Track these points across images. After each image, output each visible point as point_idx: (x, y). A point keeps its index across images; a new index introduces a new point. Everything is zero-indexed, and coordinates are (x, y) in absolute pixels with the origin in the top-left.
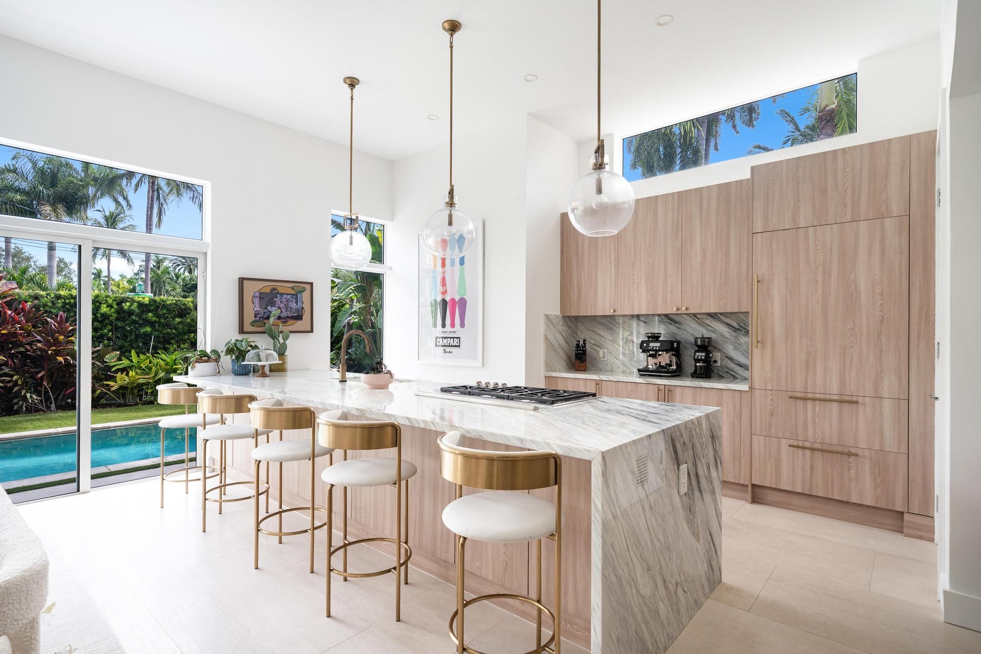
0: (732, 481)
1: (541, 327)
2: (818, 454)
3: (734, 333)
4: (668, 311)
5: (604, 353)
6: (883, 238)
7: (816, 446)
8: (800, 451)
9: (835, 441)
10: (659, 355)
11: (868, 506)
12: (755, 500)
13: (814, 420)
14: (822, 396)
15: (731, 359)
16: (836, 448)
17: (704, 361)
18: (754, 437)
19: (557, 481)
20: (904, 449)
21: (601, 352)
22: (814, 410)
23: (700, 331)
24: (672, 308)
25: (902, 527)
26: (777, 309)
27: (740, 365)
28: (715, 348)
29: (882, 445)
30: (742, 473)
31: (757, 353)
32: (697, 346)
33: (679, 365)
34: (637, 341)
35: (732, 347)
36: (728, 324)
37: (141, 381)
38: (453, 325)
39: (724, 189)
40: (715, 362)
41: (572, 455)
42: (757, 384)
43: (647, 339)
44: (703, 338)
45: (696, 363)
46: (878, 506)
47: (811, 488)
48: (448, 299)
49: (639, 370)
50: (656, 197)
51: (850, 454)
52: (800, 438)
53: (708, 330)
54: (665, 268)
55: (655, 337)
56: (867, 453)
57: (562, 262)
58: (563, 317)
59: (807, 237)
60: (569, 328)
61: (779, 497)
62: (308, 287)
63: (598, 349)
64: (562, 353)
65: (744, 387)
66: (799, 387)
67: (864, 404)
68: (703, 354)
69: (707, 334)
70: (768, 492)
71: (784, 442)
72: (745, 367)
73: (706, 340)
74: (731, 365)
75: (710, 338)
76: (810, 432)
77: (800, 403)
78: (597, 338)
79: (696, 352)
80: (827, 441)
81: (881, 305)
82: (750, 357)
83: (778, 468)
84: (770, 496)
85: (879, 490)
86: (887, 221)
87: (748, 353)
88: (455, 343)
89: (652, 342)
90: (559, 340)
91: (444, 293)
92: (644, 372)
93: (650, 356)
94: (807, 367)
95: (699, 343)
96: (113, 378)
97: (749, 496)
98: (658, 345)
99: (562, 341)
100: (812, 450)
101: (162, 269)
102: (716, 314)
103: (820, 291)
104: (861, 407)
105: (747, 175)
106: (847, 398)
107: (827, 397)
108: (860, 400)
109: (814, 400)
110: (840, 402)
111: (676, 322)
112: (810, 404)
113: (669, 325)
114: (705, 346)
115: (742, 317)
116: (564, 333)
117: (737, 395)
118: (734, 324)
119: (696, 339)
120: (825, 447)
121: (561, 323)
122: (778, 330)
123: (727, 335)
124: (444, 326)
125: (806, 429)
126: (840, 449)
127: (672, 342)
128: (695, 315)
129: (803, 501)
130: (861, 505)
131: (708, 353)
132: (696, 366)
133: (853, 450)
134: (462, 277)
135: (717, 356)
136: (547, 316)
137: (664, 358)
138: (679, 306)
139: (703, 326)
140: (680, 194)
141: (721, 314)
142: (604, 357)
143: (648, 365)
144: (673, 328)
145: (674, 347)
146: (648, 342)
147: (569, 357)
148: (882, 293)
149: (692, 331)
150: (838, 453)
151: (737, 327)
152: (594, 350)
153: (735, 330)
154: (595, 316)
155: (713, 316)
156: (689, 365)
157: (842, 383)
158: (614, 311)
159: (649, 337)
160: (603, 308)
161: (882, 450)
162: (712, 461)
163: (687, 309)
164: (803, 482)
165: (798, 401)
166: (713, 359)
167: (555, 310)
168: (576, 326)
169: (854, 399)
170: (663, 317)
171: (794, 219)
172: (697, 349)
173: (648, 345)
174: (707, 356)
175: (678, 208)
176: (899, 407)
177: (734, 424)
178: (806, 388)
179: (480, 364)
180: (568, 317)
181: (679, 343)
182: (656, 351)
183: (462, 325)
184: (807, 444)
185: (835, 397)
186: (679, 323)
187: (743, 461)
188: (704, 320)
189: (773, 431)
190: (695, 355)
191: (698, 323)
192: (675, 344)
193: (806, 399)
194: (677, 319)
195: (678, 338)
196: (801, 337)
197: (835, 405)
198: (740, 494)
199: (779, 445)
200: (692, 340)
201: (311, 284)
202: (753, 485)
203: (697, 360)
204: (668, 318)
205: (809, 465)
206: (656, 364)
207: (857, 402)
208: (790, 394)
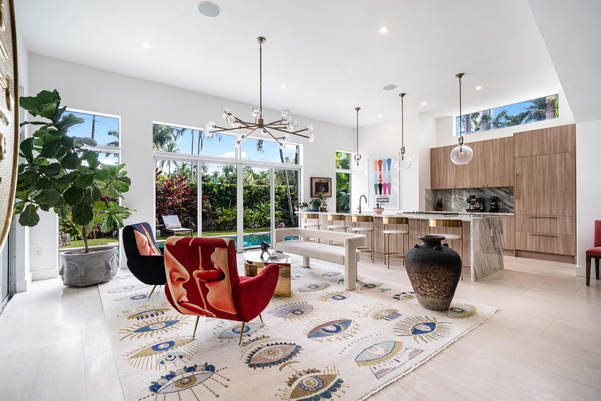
0: (507, 249)
1: (424, 194)
2: (541, 237)
3: (508, 195)
4: (479, 187)
5: (450, 204)
6: (565, 159)
7: (541, 234)
8: (535, 237)
9: (548, 232)
10: (475, 204)
11: (561, 255)
12: (517, 256)
13: (540, 225)
14: (543, 216)
15: (506, 205)
16: (548, 235)
17: (495, 206)
18: (516, 233)
19: (461, 226)
20: (574, 233)
21: (448, 204)
22: (540, 222)
23: (493, 194)
24: (481, 186)
25: (574, 261)
26: (525, 185)
27: (511, 207)
28: (500, 201)
29: (566, 233)
30: (512, 246)
31: (517, 201)
32: (492, 200)
33: (484, 208)
34: (465, 199)
35: (507, 200)
36: (505, 191)
37: (228, 220)
38: (385, 193)
39: (503, 140)
40: (500, 206)
41: (465, 221)
42: (517, 213)
43: (469, 198)
44: (494, 197)
45: (491, 206)
46: (565, 254)
47: (539, 250)
48: (382, 183)
49: (467, 210)
50: (473, 143)
51: (554, 237)
52: (535, 231)
53: (496, 194)
54: (478, 170)
55: (473, 197)
56: (560, 236)
57: (431, 168)
58: (432, 190)
59: (536, 159)
60: (434, 194)
61: (527, 254)
62: (330, 180)
63: (447, 203)
64: (432, 204)
65: (512, 214)
66: (534, 213)
67: (559, 218)
68: (495, 203)
69: (496, 195)
70: (522, 252)
71: (528, 234)
72: (512, 208)
73: (496, 198)
74: (507, 207)
75: (497, 197)
76: (539, 229)
77: (534, 220)
78: (446, 198)
79: (491, 202)
80: (545, 232)
81: (565, 183)
82: (514, 204)
83: (526, 243)
84: (523, 254)
85: (565, 249)
86: (567, 154)
87: (513, 202)
88: (386, 201)
89: (472, 198)
90: (430, 199)
91: (381, 181)
92: (468, 210)
93: (471, 204)
94: (537, 206)
95: (493, 199)
96: (218, 218)
97: (514, 254)
98: (475, 200)
99: (431, 199)
100: (539, 236)
101: (185, 169)
102: (499, 187)
103: (541, 179)
104: (558, 220)
105: (512, 135)
106: (552, 217)
107: (545, 216)
108: (558, 217)
109: (540, 218)
110: (550, 218)
111: (482, 191)
112: (538, 219)
113: (479, 192)
114: (495, 200)
115: (511, 188)
116: (432, 196)
117: (509, 217)
118: (508, 191)
119: (491, 197)
120: (544, 234)
121: (431, 192)
122: (525, 193)
123: (504, 195)
124: (381, 193)
125: (537, 228)
126: (550, 235)
127: (481, 199)
128: (490, 188)
129: (536, 255)
130: (559, 255)
131: (496, 203)
132: (491, 208)
133: (555, 235)
134: (389, 174)
135: (501, 204)
136: (426, 190)
137: (477, 205)
138: (484, 184)
139: (494, 192)
140: (484, 141)
141: (502, 187)
142: (449, 205)
143: (470, 208)
144: (481, 193)
145: (481, 201)
146: (470, 199)
147: (434, 206)
148: (565, 179)
149: (490, 194)
150: (549, 236)
151: (509, 192)
152: (445, 203)
153: (508, 193)
154: (445, 189)
155: (498, 188)
156: (488, 207)
157: (551, 212)
158: (455, 187)
159: (470, 197)
160: (450, 185)
161: (566, 234)
162: (500, 231)
163: (487, 186)
164: (536, 247)
165: (534, 218)
166: (498, 205)
167: (429, 187)
168: (437, 193)
169: (555, 217)
170: (476, 189)
171: (531, 152)
172: (491, 201)
173: (470, 200)
174: (496, 204)
175: (483, 147)
176: (572, 219)
177: (508, 228)
178: (537, 214)
179: (398, 208)
180: (434, 190)
181: (484, 199)
182: (474, 202)
183: (390, 193)
184: (537, 234)
185: (548, 216)
186: (484, 191)
187: (512, 241)
188: (494, 190)
189: (524, 230)
190: (491, 203)
191: (492, 191)
192: (482, 199)
193: (536, 218)
194: (483, 190)
195: (483, 197)
196: (534, 195)
197: (548, 220)
198: (511, 254)
199: (526, 235)
200: (490, 198)
201: (331, 179)
202: (516, 250)
203: (492, 205)
204: (479, 190)
205: (538, 241)
206: (474, 207)
207: (556, 218)
208: (530, 216)
